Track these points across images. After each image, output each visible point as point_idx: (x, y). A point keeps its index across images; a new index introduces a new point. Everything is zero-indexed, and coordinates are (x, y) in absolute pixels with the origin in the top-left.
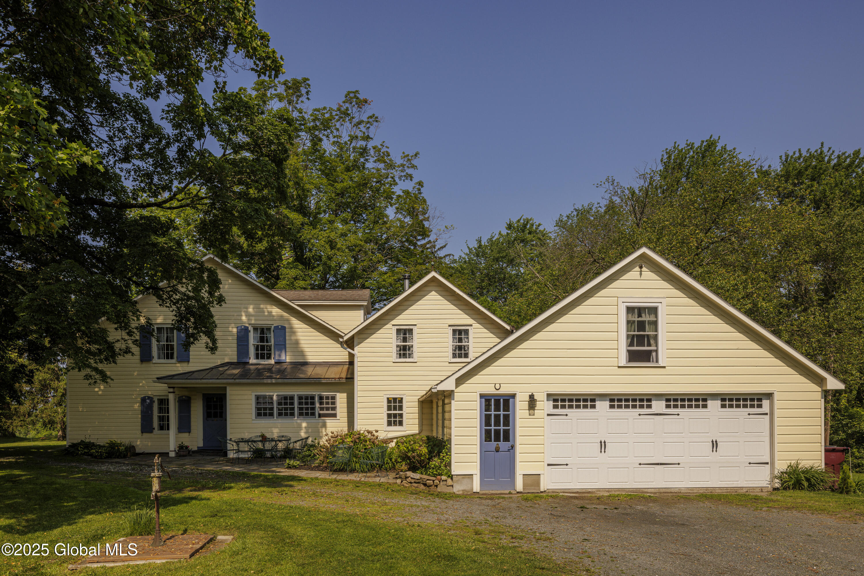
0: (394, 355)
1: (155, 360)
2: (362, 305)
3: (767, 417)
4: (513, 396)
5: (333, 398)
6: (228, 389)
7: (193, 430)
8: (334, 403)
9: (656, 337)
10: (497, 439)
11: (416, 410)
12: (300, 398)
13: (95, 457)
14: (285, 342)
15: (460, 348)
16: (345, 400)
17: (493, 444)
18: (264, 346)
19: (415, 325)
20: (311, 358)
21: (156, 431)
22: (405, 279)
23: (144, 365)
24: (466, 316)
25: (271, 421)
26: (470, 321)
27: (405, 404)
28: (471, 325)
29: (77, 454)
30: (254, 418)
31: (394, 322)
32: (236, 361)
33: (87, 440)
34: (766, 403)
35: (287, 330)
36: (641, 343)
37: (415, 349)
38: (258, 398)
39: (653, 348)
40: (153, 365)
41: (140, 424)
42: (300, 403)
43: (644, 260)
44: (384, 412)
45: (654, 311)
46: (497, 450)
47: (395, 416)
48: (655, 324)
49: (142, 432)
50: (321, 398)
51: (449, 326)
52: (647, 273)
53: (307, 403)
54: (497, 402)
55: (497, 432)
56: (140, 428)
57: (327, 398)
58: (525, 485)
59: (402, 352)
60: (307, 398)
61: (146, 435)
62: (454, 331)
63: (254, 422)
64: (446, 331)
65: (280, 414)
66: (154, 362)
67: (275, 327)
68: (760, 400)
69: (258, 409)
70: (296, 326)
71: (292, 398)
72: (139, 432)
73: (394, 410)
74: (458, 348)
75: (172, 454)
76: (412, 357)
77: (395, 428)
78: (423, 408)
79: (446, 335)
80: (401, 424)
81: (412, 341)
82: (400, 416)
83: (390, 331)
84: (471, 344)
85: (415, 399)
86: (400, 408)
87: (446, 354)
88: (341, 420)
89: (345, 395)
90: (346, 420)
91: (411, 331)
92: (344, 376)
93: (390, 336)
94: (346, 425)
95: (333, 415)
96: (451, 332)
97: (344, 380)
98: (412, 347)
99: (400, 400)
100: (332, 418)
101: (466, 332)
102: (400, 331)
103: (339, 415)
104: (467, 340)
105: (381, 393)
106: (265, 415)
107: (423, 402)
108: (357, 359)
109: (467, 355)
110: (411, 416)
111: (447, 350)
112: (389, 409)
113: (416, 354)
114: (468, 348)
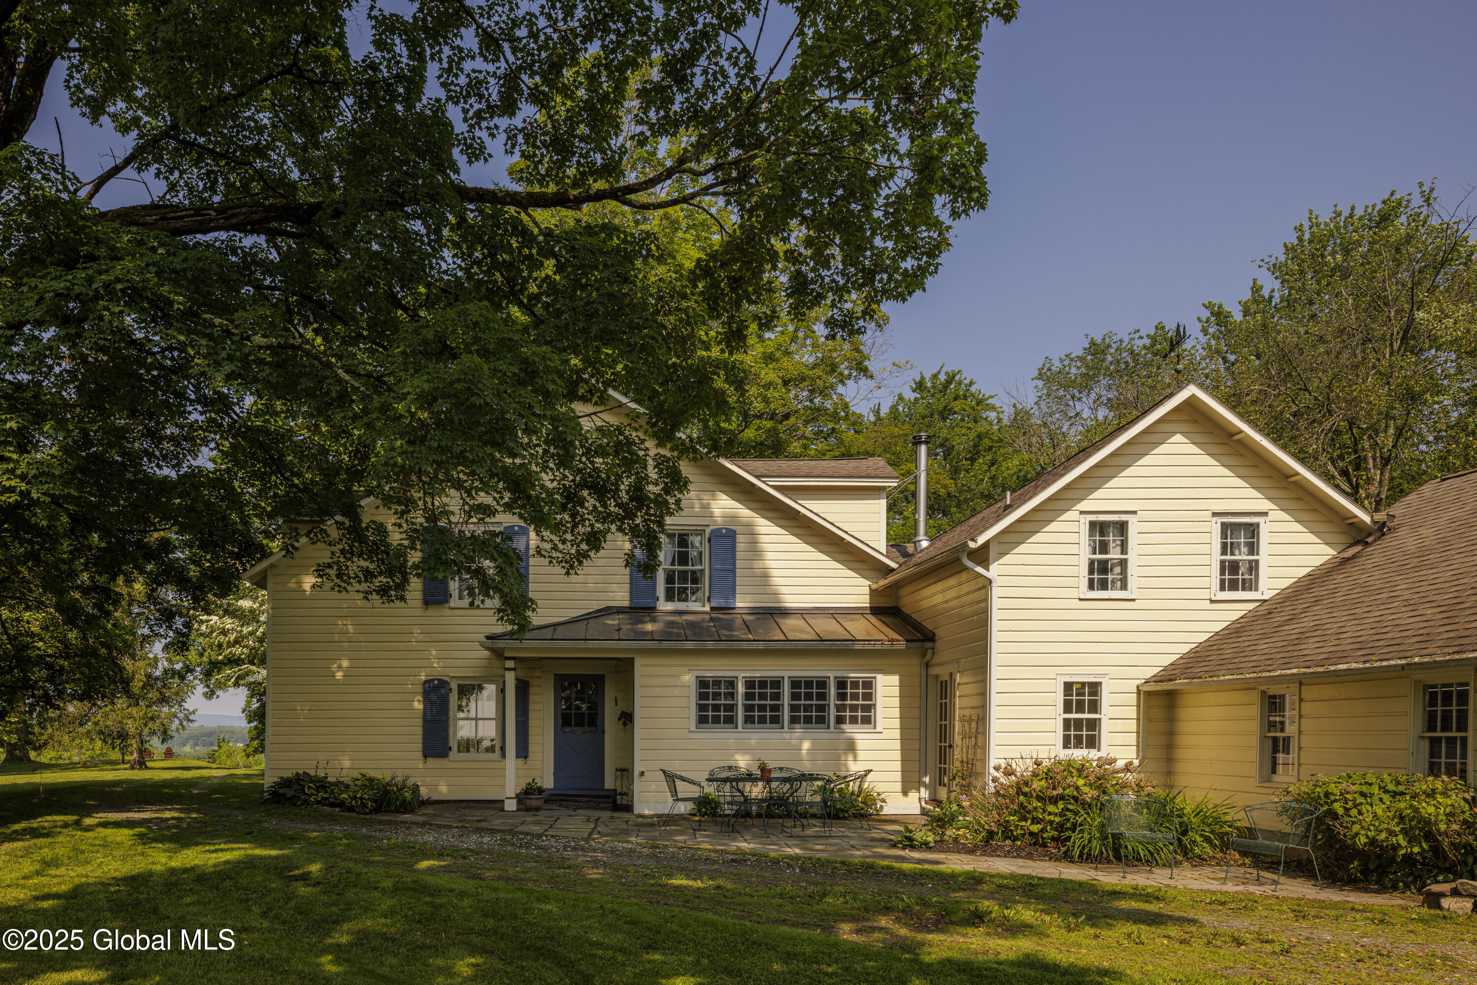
0: (1085, 583)
1: (454, 602)
2: (884, 488)
5: (869, 685)
6: (639, 663)
7: (531, 755)
8: (869, 696)
11: (1132, 712)
12: (795, 684)
13: (351, 809)
14: (734, 564)
15: (1234, 567)
16: (896, 691)
18: (686, 572)
19: (1135, 512)
20: (791, 601)
21: (454, 754)
22: (920, 443)
23: (433, 611)
24: (1255, 493)
25: (732, 736)
26: (1264, 505)
27: (1106, 698)
28: (1265, 514)
29: (306, 802)
30: (693, 728)
31: (1084, 506)
32: (626, 604)
33: (321, 774)
35: (740, 538)
37: (1132, 569)
38: (703, 683)
40: (449, 612)
41: (420, 739)
42: (795, 696)
44: (1057, 715)
47: (1078, 723)
49: (425, 756)
50: (841, 684)
51: (1215, 514)
53: (809, 696)
56: (420, 747)
57: (855, 685)
59: (1096, 576)
60: (809, 684)
61: (432, 762)
62: (1225, 526)
63: (692, 735)
64: (1205, 527)
65: (749, 720)
66: (452, 605)
67: (713, 531)
69: (701, 708)
70: (761, 530)
71: (777, 683)
72: (420, 755)
73: (1080, 709)
74: (1230, 568)
75: (511, 805)
76: (1124, 587)
77: (1078, 754)
78: (1148, 707)
79: (1205, 538)
80: (1093, 743)
81: (1124, 549)
82: (1094, 725)
83: (1074, 527)
84: (1264, 557)
85: (1132, 686)
86: (1094, 707)
87: (1205, 582)
88: (887, 734)
89: (895, 679)
90: (897, 734)
91: (1122, 527)
92: (896, 636)
93: (1074, 538)
94: (897, 744)
95: (867, 720)
96: (1217, 530)
97: (902, 645)
98: (1123, 563)
99: (1095, 688)
100: (866, 728)
101: (1253, 530)
102: (1099, 528)
103: (881, 723)
104: (1253, 548)
105: (1051, 672)
106: (716, 720)
107: (1149, 694)
108: (996, 592)
109: (1251, 585)
110: (1120, 725)
111: (1205, 571)
112: (1067, 708)
113: (1132, 582)
114: (1254, 567)
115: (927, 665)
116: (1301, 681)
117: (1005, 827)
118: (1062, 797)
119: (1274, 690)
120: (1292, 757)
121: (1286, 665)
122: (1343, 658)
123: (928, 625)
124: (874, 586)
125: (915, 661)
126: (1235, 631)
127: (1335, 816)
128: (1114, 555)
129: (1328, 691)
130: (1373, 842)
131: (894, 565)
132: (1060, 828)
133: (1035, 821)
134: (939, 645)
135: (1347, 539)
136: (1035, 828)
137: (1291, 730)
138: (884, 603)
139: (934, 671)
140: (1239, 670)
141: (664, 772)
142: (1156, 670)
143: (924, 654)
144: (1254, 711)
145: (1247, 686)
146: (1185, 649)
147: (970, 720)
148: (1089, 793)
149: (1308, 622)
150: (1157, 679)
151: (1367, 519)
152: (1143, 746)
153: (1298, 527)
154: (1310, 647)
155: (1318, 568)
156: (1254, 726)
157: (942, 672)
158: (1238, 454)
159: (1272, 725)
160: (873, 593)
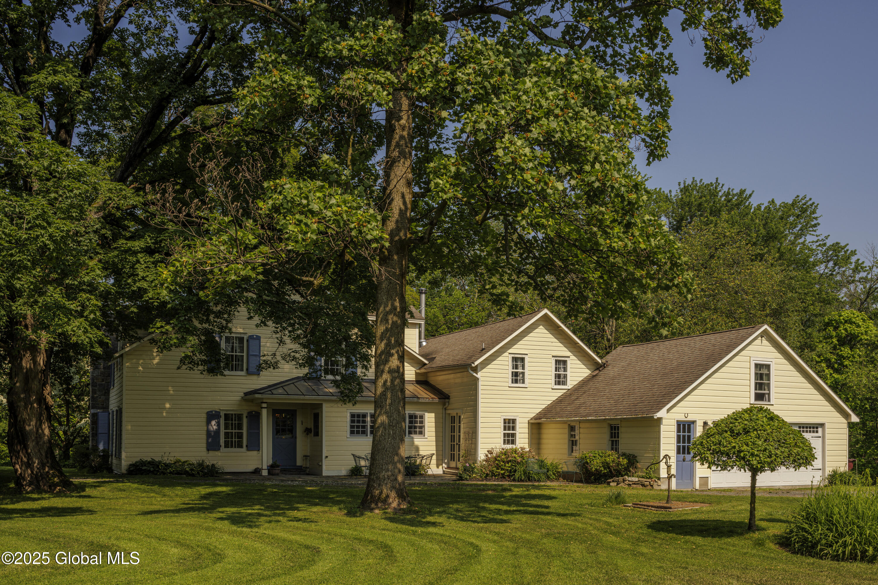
0: (510, 380)
2: (419, 324)
3: (821, 439)
4: (694, 422)
5: (422, 417)
6: (324, 406)
7: (261, 449)
8: (422, 422)
9: (769, 385)
10: (684, 453)
11: (526, 430)
16: (433, 420)
17: (682, 456)
19: (527, 354)
21: (223, 449)
22: (422, 293)
23: (215, 377)
24: (565, 349)
25: (365, 439)
26: (568, 354)
27: (518, 425)
28: (569, 357)
30: (348, 436)
31: (510, 351)
34: (820, 430)
36: (760, 389)
37: (526, 376)
38: (353, 416)
39: (767, 392)
40: (224, 377)
41: (205, 441)
43: (765, 334)
44: (501, 432)
45: (768, 367)
46: (684, 460)
47: (508, 434)
48: (768, 376)
49: (208, 450)
50: (410, 417)
51: (553, 356)
52: (765, 342)
54: (684, 425)
55: (684, 447)
57: (416, 417)
58: (700, 485)
61: (213, 453)
62: (556, 361)
63: (348, 439)
64: (550, 361)
65: (372, 432)
68: (817, 428)
69: (352, 427)
72: (205, 449)
73: (509, 430)
74: (558, 376)
75: (265, 473)
76: (523, 383)
77: (509, 446)
78: (532, 429)
79: (550, 365)
80: (513, 442)
81: (523, 368)
82: (513, 435)
83: (507, 359)
84: (569, 373)
85: (526, 420)
86: (514, 428)
87: (550, 381)
88: (429, 439)
89: (433, 415)
90: (434, 439)
91: (523, 360)
92: (433, 396)
93: (507, 363)
94: (434, 443)
95: (421, 433)
96: (554, 362)
97: (437, 400)
98: (523, 373)
99: (514, 421)
100: (421, 436)
101: (565, 362)
102: (515, 359)
103: (427, 434)
104: (565, 370)
105: (499, 415)
106: (358, 432)
107: (532, 424)
108: (480, 383)
109: (564, 383)
110: (522, 435)
111: (549, 377)
112: (505, 430)
113: (526, 381)
114: (565, 376)
115: (445, 409)
116: (580, 422)
117: (492, 472)
118: (510, 461)
119: (573, 424)
120: (577, 448)
121: (575, 416)
122: (590, 415)
123: (445, 391)
124: (418, 371)
125: (440, 407)
126: (559, 401)
127: (587, 463)
128: (520, 370)
129: (587, 425)
130: (596, 470)
131: (426, 362)
132: (510, 472)
133: (502, 469)
134: (452, 400)
135: (593, 368)
136: (502, 472)
137: (577, 438)
138: (421, 378)
139: (448, 412)
140: (562, 417)
141: (353, 455)
142: (534, 415)
143: (444, 404)
144: (566, 431)
145: (564, 422)
146: (544, 407)
147: (469, 433)
148: (519, 459)
149: (582, 400)
150: (535, 418)
151: (600, 361)
152: (530, 444)
153: (579, 362)
154: (582, 410)
155: (586, 378)
156: (566, 436)
157: (453, 413)
158: (560, 334)
159: (572, 435)
160: (417, 374)
